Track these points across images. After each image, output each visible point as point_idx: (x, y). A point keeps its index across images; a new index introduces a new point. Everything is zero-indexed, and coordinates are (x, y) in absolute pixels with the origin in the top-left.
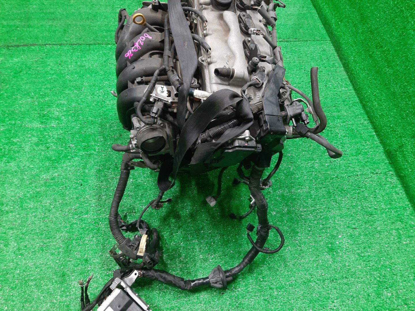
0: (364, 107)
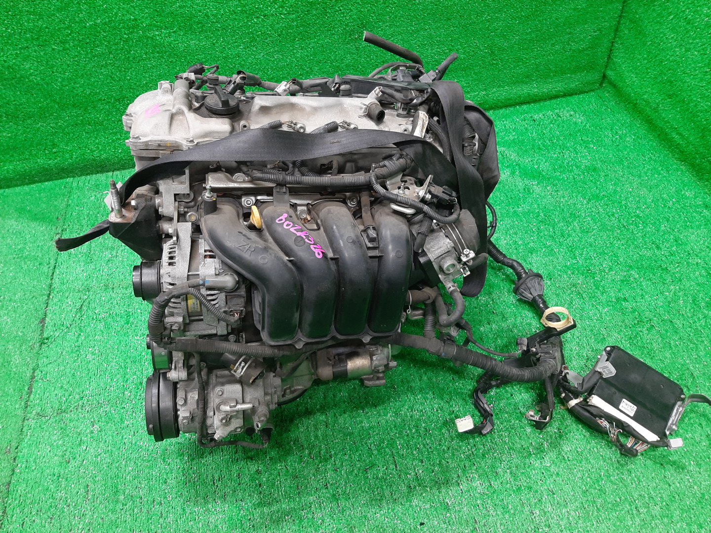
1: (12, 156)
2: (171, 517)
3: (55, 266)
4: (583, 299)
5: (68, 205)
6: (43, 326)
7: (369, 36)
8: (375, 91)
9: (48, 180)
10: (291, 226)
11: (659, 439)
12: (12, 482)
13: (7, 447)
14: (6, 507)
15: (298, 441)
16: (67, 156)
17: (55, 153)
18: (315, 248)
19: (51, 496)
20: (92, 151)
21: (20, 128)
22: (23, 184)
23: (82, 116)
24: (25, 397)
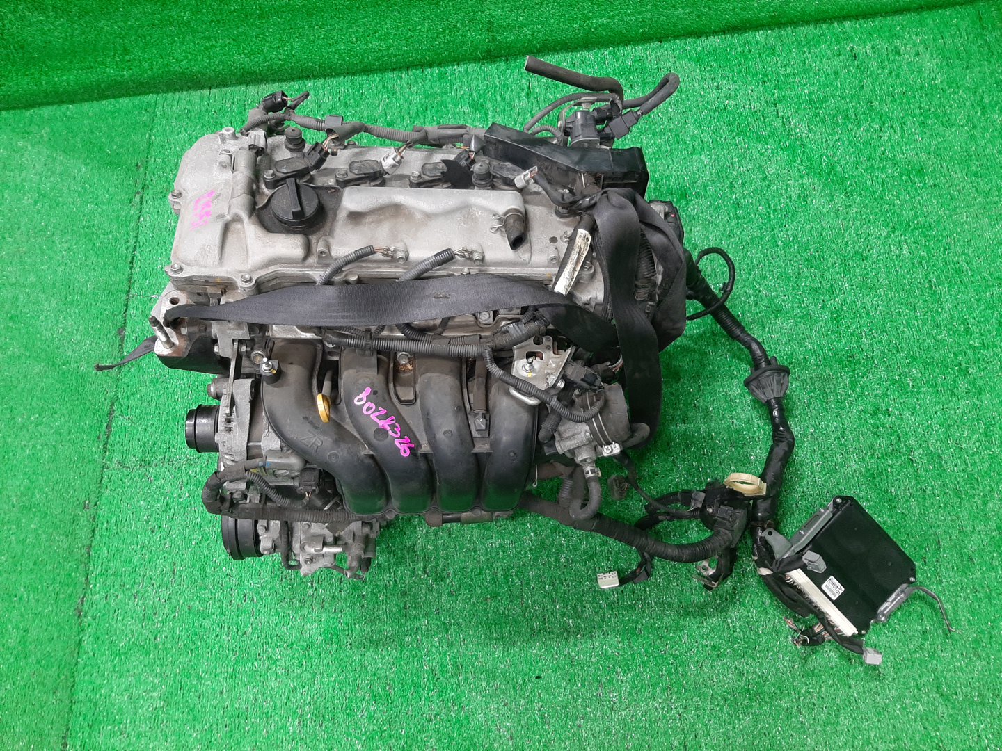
0: (366, 71)
1: (71, 62)
2: (262, 618)
3: (135, 247)
4: (827, 403)
5: (150, 144)
6: (122, 340)
7: (532, 64)
8: (525, 176)
9: (124, 96)
10: (373, 410)
11: (857, 632)
12: (93, 545)
13: (85, 502)
14: (88, 575)
15: (413, 549)
16: (146, 65)
17: (129, 61)
18: (400, 443)
19: (134, 570)
20: (178, 61)
21: (76, 26)
22: (91, 99)
23: (160, 13)
24: (103, 436)
